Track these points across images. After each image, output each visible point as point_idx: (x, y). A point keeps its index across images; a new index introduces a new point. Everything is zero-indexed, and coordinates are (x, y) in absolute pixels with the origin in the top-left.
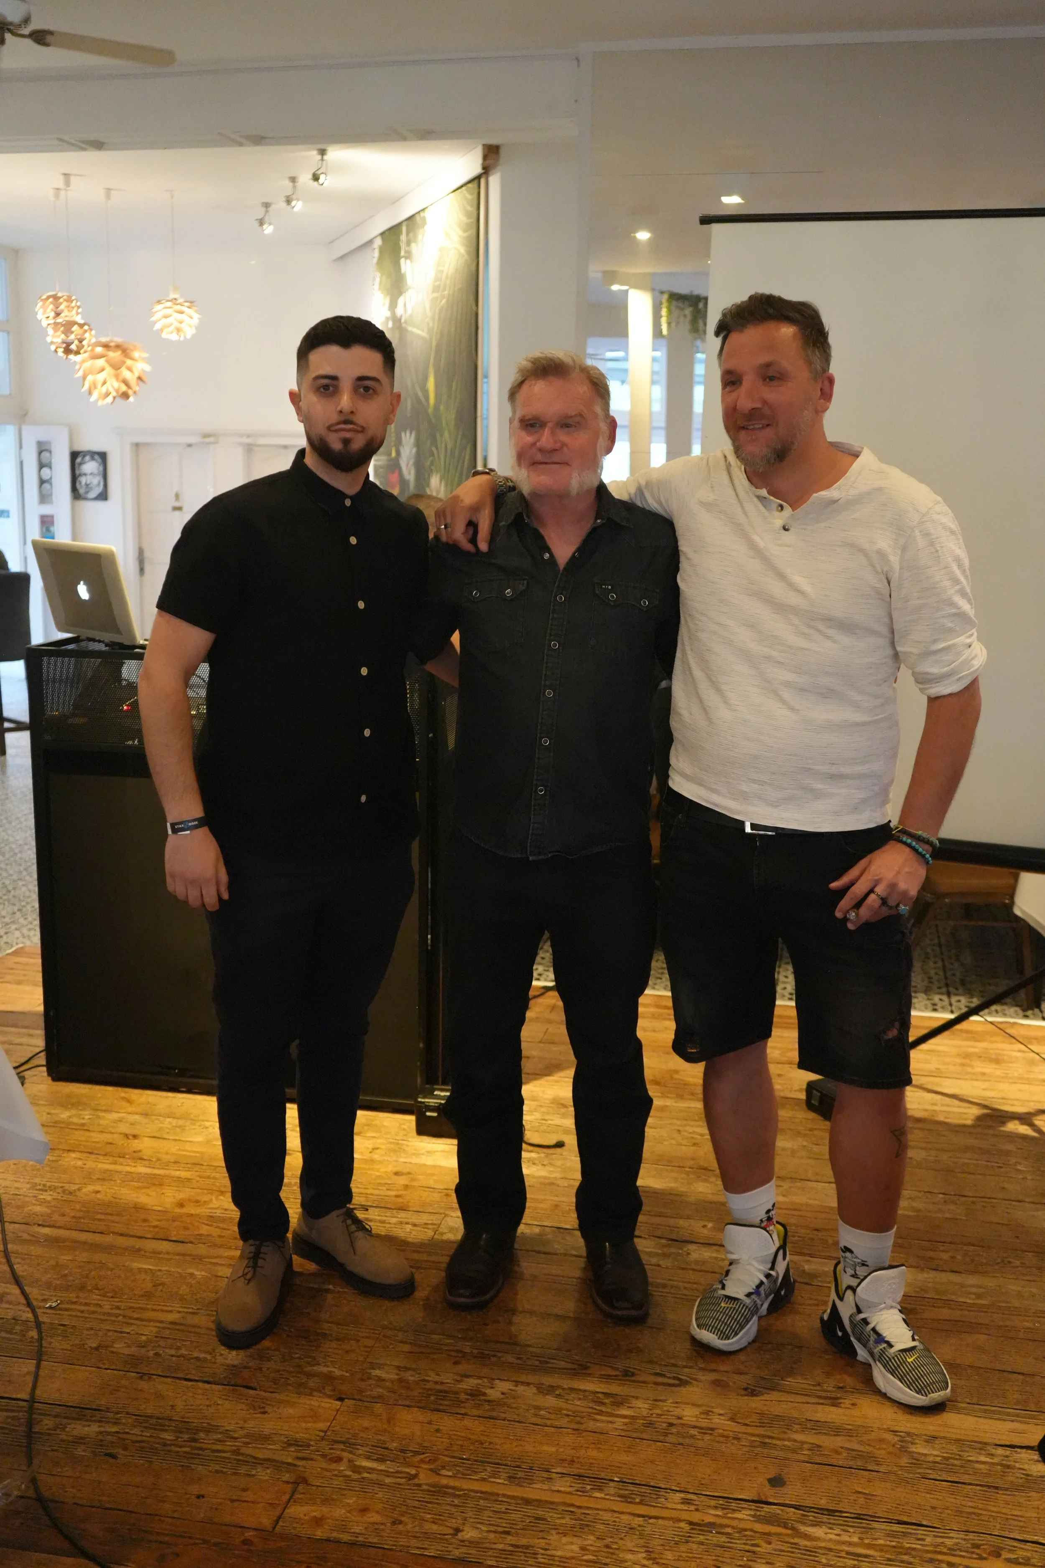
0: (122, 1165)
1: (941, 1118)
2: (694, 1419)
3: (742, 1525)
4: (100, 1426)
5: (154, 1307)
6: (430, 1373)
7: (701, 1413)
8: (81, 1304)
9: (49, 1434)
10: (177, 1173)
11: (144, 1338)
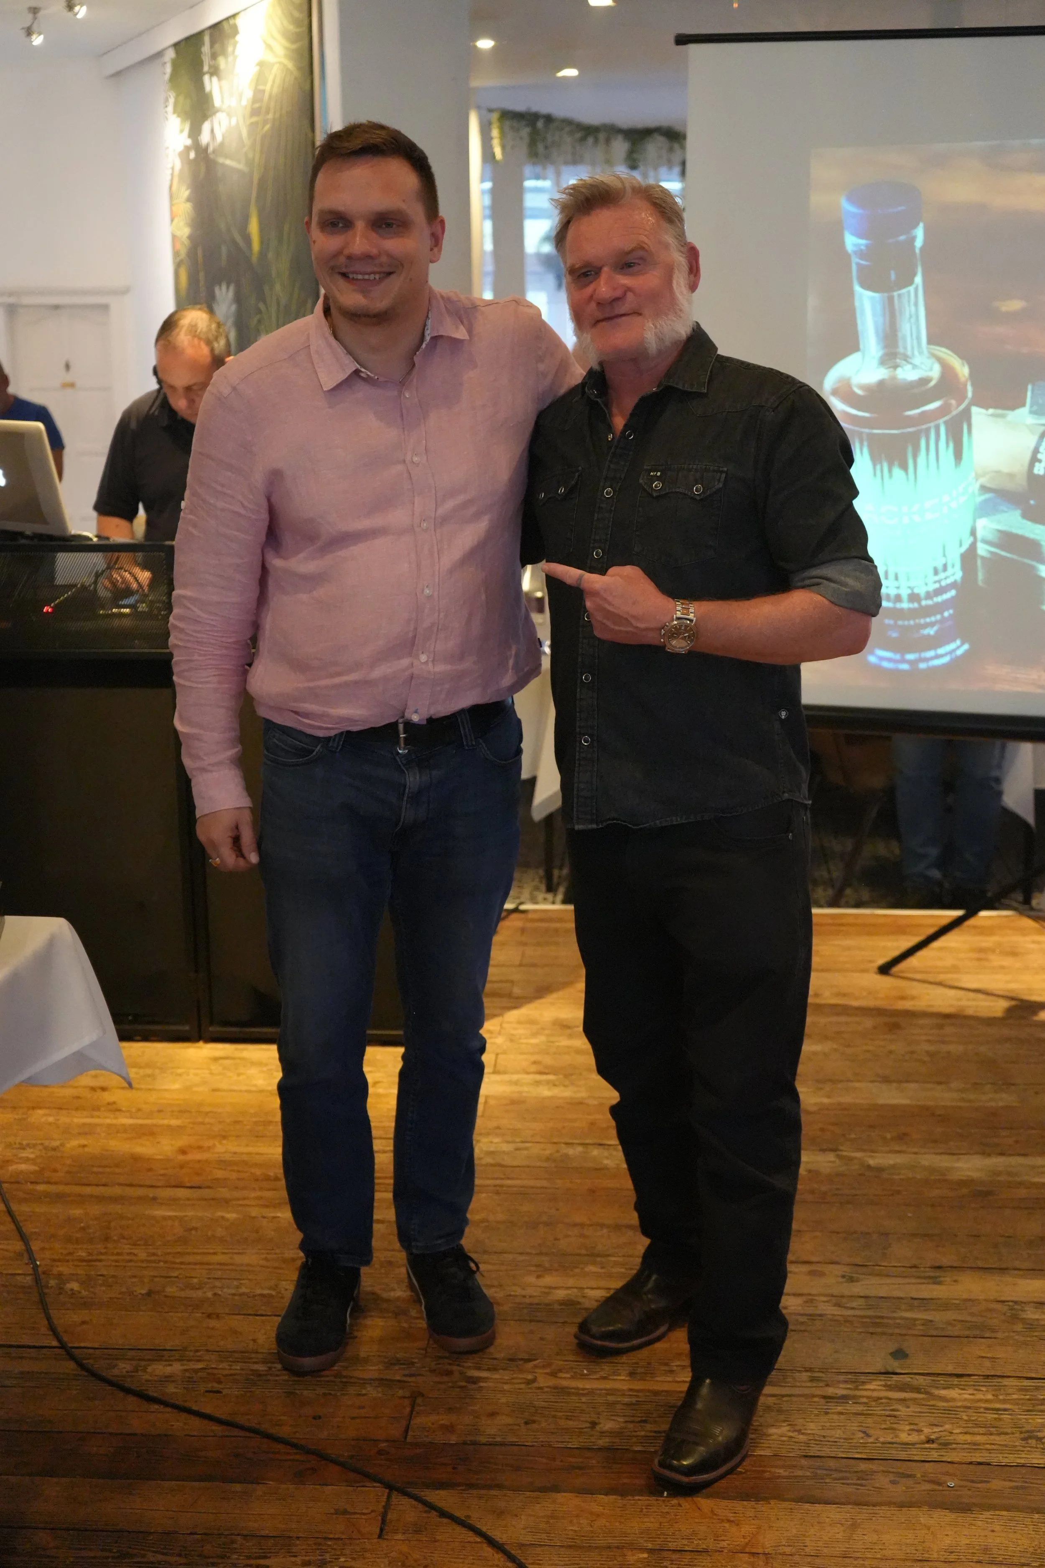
0: (99, 1117)
1: (970, 1012)
2: (800, 1308)
3: (875, 1394)
4: (182, 1365)
5: (195, 1251)
6: (514, 1288)
7: (805, 1302)
8: (113, 1254)
9: (132, 1376)
10: (166, 1122)
11: (195, 1280)
